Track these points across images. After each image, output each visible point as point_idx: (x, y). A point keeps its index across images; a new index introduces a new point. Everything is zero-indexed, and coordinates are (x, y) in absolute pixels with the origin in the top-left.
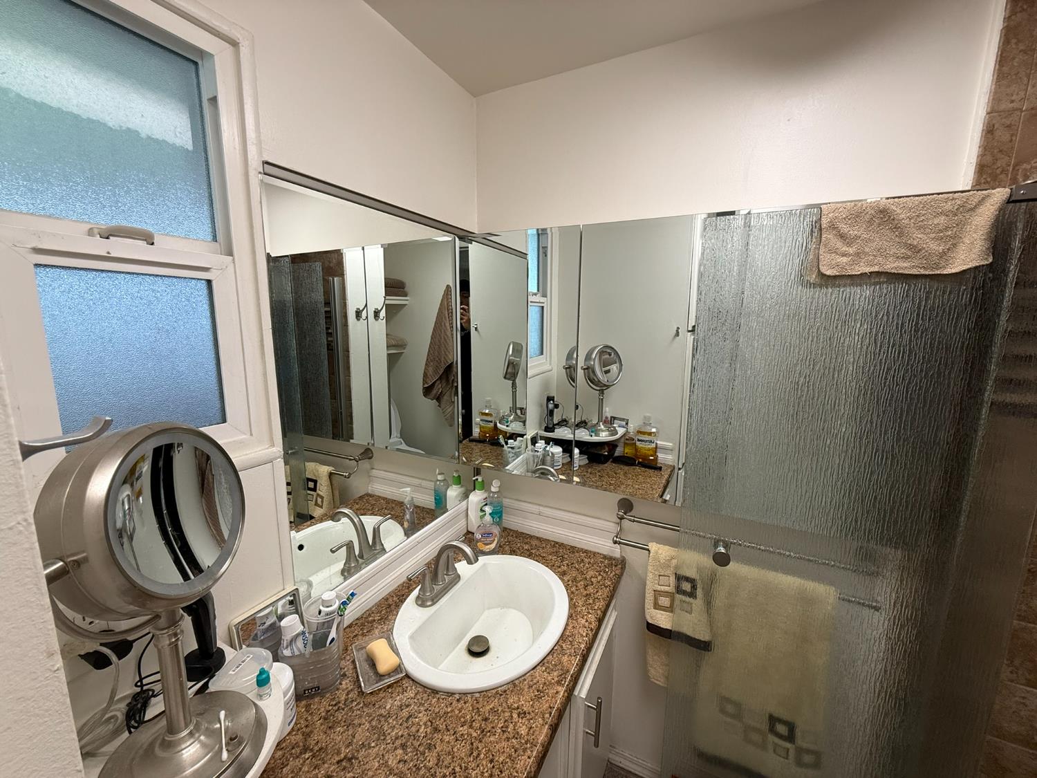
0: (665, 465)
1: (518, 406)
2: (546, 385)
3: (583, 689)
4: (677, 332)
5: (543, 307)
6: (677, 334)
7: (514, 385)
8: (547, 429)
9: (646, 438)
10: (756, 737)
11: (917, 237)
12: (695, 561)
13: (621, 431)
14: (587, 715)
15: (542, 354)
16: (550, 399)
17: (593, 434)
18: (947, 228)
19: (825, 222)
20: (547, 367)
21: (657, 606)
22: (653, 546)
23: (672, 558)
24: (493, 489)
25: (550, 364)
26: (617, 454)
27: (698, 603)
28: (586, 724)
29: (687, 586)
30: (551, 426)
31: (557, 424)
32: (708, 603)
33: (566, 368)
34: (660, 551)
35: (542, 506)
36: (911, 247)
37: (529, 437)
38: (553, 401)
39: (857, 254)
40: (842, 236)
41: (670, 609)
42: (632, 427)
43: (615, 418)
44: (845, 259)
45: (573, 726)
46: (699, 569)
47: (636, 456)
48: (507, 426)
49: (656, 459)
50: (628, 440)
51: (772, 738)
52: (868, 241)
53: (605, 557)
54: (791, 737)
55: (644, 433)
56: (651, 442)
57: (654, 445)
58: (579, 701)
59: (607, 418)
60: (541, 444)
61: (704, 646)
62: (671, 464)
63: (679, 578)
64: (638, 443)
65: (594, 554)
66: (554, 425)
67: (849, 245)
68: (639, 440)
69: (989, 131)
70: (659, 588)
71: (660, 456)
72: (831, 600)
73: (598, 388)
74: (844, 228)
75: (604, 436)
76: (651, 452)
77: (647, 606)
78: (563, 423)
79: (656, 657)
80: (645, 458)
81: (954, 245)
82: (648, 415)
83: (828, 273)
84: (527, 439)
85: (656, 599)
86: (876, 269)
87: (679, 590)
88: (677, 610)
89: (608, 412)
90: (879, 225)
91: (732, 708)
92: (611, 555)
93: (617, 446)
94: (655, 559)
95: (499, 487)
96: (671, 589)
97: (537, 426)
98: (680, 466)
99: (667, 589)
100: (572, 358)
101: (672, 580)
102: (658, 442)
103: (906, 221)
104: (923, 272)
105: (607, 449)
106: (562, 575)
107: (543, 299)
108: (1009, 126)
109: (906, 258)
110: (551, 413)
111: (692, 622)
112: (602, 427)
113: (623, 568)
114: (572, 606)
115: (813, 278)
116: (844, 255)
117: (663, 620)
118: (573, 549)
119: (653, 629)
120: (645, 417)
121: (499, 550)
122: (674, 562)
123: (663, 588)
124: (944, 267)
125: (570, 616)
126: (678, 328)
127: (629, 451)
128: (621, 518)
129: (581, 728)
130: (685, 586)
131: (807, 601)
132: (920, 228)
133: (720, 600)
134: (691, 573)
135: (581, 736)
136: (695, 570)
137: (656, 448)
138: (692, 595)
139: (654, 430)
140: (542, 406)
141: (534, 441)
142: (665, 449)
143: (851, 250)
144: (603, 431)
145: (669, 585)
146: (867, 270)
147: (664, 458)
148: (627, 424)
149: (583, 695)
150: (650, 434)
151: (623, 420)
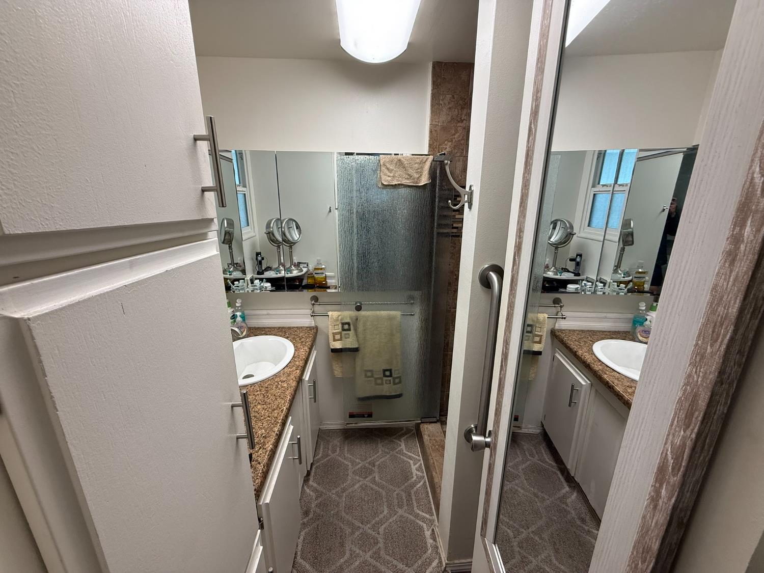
0: (332, 286)
1: (235, 262)
2: (253, 246)
3: (307, 376)
4: (330, 209)
5: (245, 194)
6: (330, 211)
7: (230, 247)
8: (259, 273)
9: (320, 271)
10: (379, 381)
11: (411, 171)
12: (348, 314)
13: (305, 270)
14: (309, 389)
15: (248, 225)
16: (258, 254)
17: (289, 273)
18: (418, 169)
19: (382, 163)
20: (252, 234)
21: (335, 340)
22: (330, 313)
23: (339, 316)
24: (237, 305)
25: (254, 232)
26: (303, 284)
27: (352, 333)
28: (310, 395)
29: (346, 327)
30: (261, 271)
31: (265, 270)
32: (356, 330)
33: (267, 234)
34: (333, 314)
35: (268, 310)
36: (409, 175)
37: (249, 278)
38: (260, 255)
39: (393, 177)
40: (388, 169)
41: (341, 339)
42: (311, 267)
43: (300, 263)
44: (390, 178)
45: (304, 396)
46: (351, 318)
47: (315, 282)
48: (230, 275)
49: (326, 283)
50: (309, 275)
51: (385, 378)
52: (396, 171)
53: (307, 327)
54: (391, 376)
55: (318, 269)
56: (322, 273)
57: (324, 275)
58: (305, 382)
59: (295, 263)
60: (257, 282)
61: (356, 350)
62: (334, 284)
63: (343, 324)
64: (315, 275)
65: (301, 327)
66: (263, 271)
67: (391, 173)
68: (315, 273)
69: (431, 132)
70: (335, 331)
71: (328, 281)
72: (399, 317)
73: (288, 245)
74: (388, 166)
75: (295, 273)
76: (323, 280)
77: (330, 341)
78: (269, 269)
79: (337, 365)
80: (320, 283)
81: (421, 175)
82: (319, 258)
83: (385, 183)
84: (247, 280)
85: (334, 337)
86: (399, 183)
87: (344, 330)
88: (343, 338)
89: (296, 260)
90: (399, 165)
91: (369, 373)
92: (310, 326)
93: (303, 279)
94: (331, 318)
95: (241, 303)
96: (340, 330)
97: (252, 271)
98: (339, 285)
99: (338, 331)
100: (270, 227)
101: (340, 326)
102: (327, 274)
103: (407, 165)
104: (413, 184)
105: (298, 281)
106: (287, 338)
107: (244, 189)
108: (436, 131)
109: (408, 179)
110: (260, 263)
111: (350, 342)
112: (293, 268)
113: (317, 330)
114: (295, 347)
115: (380, 185)
116: (389, 176)
117: (338, 345)
118: (290, 328)
119: (334, 351)
120: (317, 260)
121: (247, 336)
122: (340, 317)
123: (336, 331)
124: (419, 183)
125: (295, 350)
126: (330, 207)
127: (310, 281)
128: (313, 305)
129: (308, 397)
130: (346, 326)
131: (391, 319)
132: (411, 168)
133: (360, 328)
134: (348, 320)
135: (308, 400)
136: (348, 318)
137: (326, 277)
138: (349, 330)
139: (323, 267)
140: (253, 259)
141: (252, 281)
142: (331, 277)
143: (391, 175)
144: (293, 270)
145: (338, 329)
146: (397, 183)
147: (330, 282)
148: (308, 265)
149: (307, 379)
150: (321, 269)
151: (305, 263)
